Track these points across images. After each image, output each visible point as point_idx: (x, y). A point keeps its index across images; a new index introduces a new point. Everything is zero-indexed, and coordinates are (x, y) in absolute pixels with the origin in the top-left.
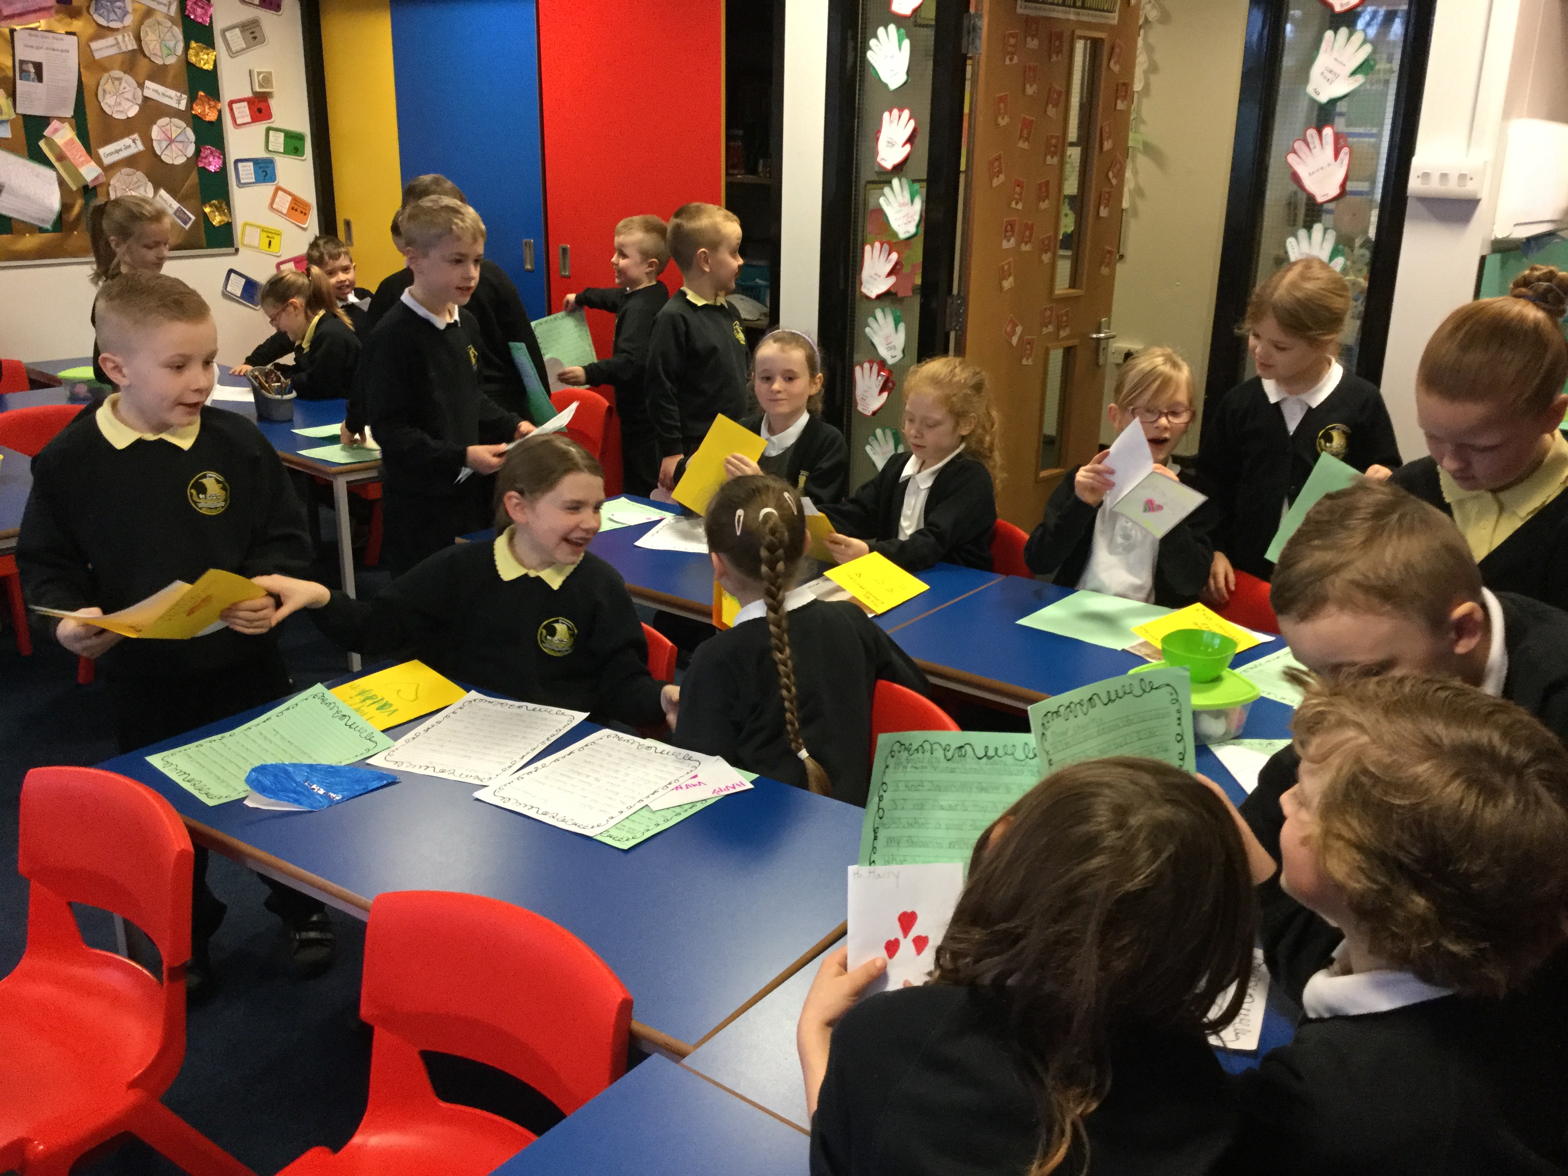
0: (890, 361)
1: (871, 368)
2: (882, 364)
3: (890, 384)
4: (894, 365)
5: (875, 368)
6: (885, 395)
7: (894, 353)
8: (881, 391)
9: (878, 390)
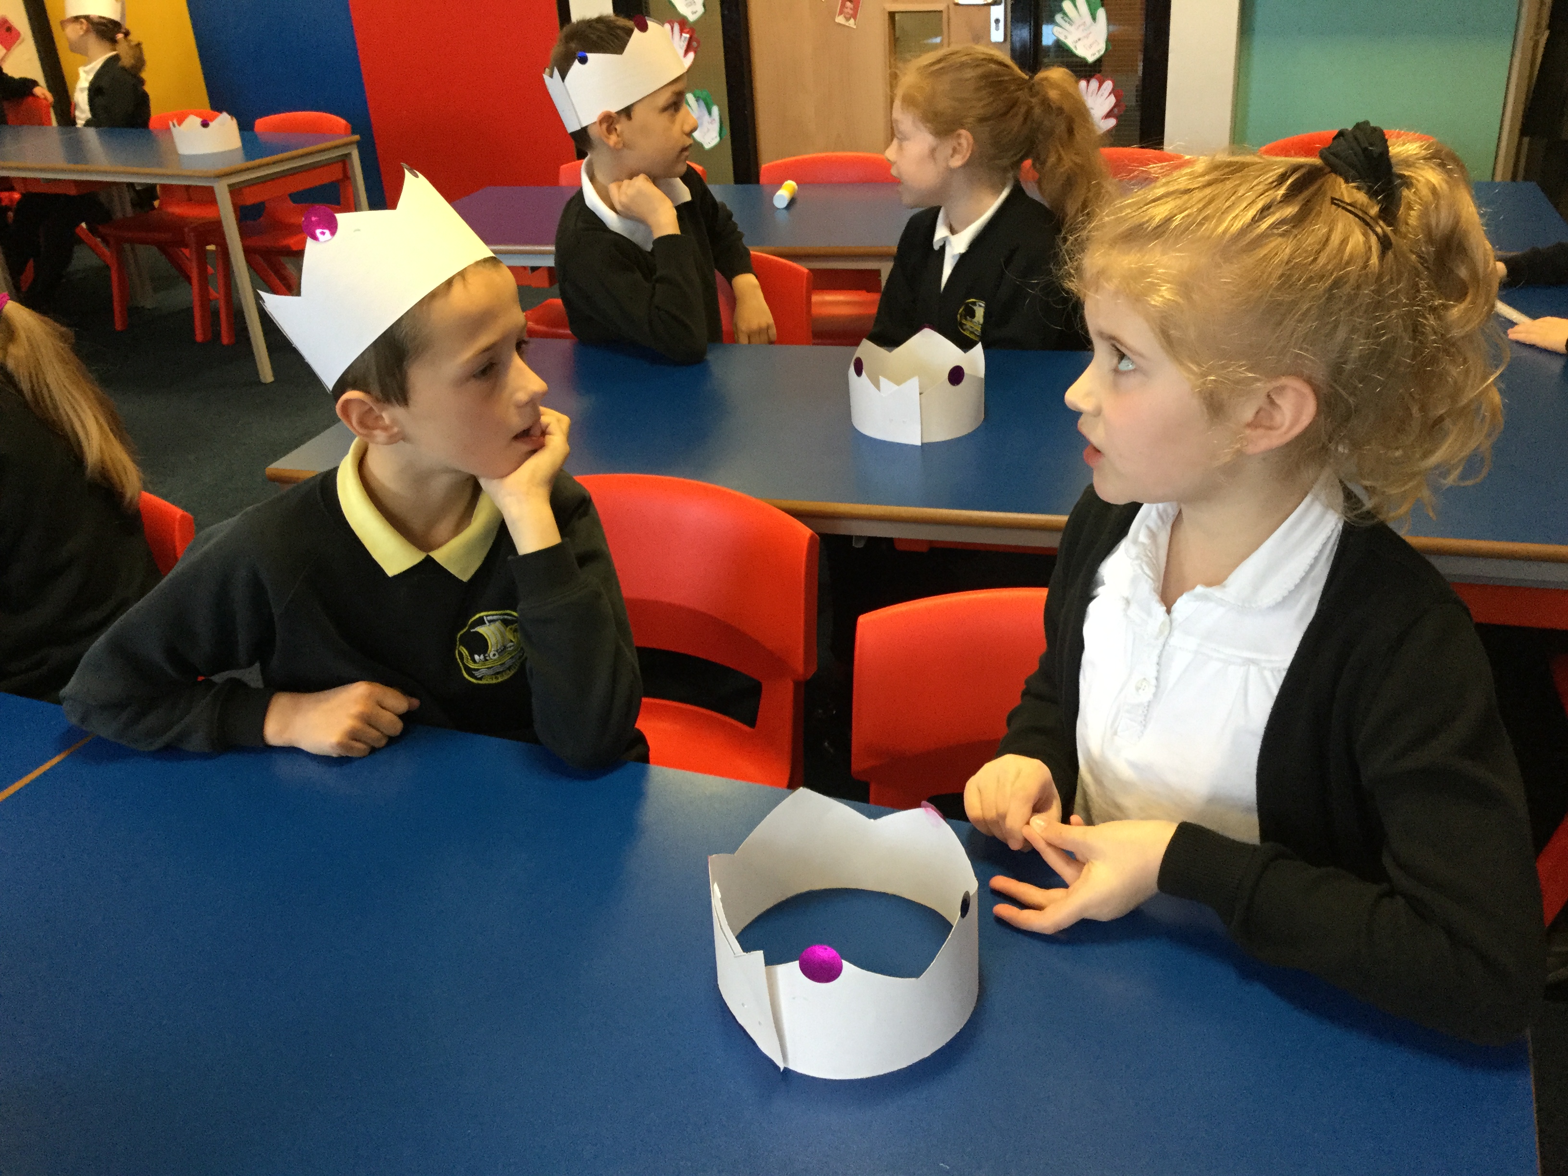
0: (692, 18)
1: (672, 28)
2: (683, 23)
3: (695, 44)
4: (697, 22)
5: (677, 27)
6: (691, 55)
7: (694, 8)
8: (686, 52)
9: (682, 52)
